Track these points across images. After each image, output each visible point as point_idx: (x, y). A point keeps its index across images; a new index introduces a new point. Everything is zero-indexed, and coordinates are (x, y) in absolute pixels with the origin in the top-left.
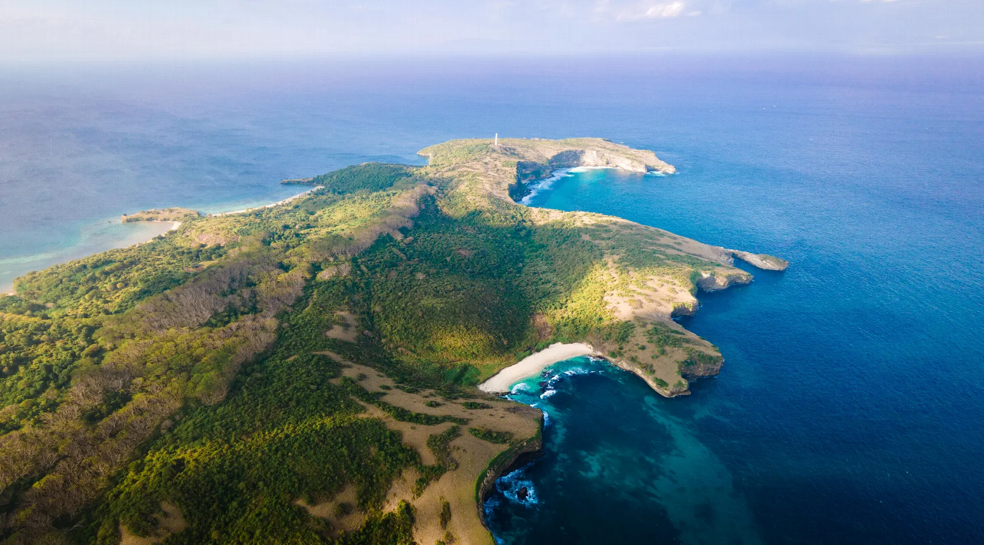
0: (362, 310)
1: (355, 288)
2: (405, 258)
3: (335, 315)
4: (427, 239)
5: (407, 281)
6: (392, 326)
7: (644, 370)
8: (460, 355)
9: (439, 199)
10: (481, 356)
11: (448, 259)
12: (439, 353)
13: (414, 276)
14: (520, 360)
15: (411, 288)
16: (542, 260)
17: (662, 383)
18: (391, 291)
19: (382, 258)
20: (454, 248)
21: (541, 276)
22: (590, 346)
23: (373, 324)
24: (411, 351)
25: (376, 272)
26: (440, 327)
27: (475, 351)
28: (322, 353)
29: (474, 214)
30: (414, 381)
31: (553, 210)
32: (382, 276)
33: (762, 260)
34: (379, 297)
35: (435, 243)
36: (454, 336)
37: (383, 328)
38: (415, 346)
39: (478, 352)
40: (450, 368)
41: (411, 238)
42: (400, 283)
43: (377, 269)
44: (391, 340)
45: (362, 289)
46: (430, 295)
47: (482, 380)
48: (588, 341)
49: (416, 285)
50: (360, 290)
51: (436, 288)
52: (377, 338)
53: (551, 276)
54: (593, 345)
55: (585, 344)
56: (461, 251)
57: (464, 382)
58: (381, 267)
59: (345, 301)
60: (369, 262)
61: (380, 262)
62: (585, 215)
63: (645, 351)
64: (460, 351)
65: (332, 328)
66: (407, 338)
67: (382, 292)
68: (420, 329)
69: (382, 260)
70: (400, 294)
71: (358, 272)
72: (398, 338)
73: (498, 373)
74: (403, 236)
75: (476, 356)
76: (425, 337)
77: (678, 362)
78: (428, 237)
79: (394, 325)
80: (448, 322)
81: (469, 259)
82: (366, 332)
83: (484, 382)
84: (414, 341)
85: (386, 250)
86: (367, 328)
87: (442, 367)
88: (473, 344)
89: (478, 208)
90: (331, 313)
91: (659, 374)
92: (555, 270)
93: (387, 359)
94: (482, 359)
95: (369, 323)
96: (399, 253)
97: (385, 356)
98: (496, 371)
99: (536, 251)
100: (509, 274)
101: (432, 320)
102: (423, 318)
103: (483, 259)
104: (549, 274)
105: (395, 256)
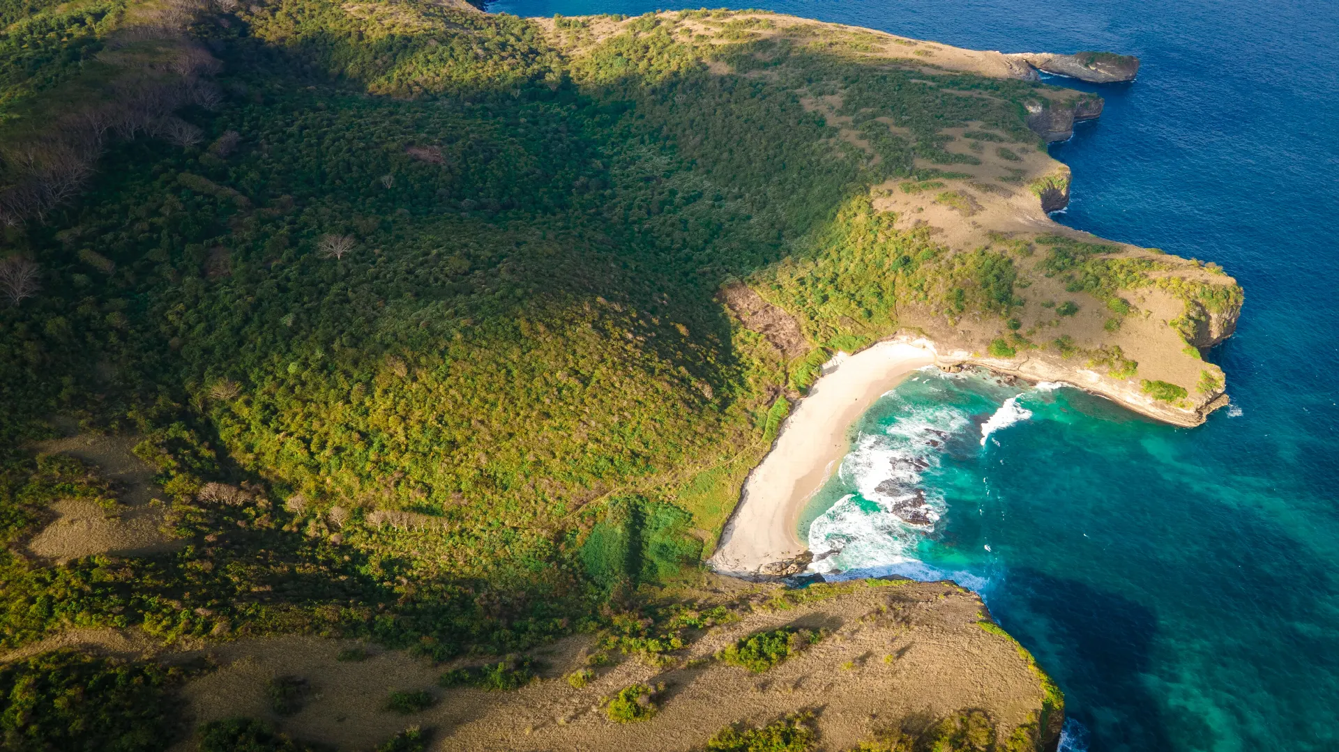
0: (153, 412)
1: (90, 337)
2: (241, 200)
3: (39, 458)
4: (289, 130)
5: (293, 271)
6: (303, 439)
7: (1104, 368)
8: (597, 474)
9: (259, 23)
10: (661, 458)
11: (387, 180)
12: (526, 488)
13: (309, 249)
14: (777, 431)
15: (321, 293)
16: (643, 142)
17: (1169, 391)
18: (247, 320)
19: (156, 212)
20: (393, 146)
21: (669, 185)
22: (923, 341)
23: (222, 452)
24: (418, 509)
25: (153, 264)
26: (491, 397)
27: (635, 445)
28: (52, 644)
29: (390, 49)
30: (494, 628)
31: (594, 19)
32: (181, 273)
33: (1086, 65)
34: (207, 351)
35: (320, 138)
36: (548, 415)
37: (269, 457)
38: (428, 490)
39: (646, 445)
40: (582, 528)
41: (231, 136)
42: (268, 283)
43: (154, 254)
44: (323, 495)
45: (122, 335)
46: (400, 295)
47: (710, 538)
48: (909, 328)
49: (335, 280)
50: (113, 339)
51: (410, 272)
52: (262, 503)
53: (692, 180)
54: (930, 337)
55: (904, 338)
56: (414, 151)
57: (662, 566)
58: (165, 241)
59: (64, 395)
60: (109, 236)
61: (153, 228)
62: (684, 17)
63: (1078, 315)
64: (588, 459)
65: (54, 517)
66: (382, 466)
67: (209, 330)
68: (422, 423)
69: (159, 221)
70: (288, 320)
71: (79, 278)
72: (347, 478)
73: (742, 498)
74: (198, 131)
75: (647, 459)
76: (453, 444)
77: (1174, 324)
78: (288, 125)
79: (313, 433)
80: (509, 372)
81: (450, 170)
82: (209, 490)
83: (720, 542)
84: (416, 473)
85: (157, 184)
86: (207, 477)
87: (559, 537)
88: (621, 424)
89: (394, 31)
90: (18, 455)
91: (1151, 369)
92: (693, 162)
93: (343, 571)
94: (670, 466)
95: (205, 453)
96: (213, 186)
97: (329, 562)
98: (733, 494)
99: (614, 122)
100: (582, 194)
101: (449, 381)
102: (415, 379)
103: (493, 164)
104: (683, 174)
105: (199, 198)
